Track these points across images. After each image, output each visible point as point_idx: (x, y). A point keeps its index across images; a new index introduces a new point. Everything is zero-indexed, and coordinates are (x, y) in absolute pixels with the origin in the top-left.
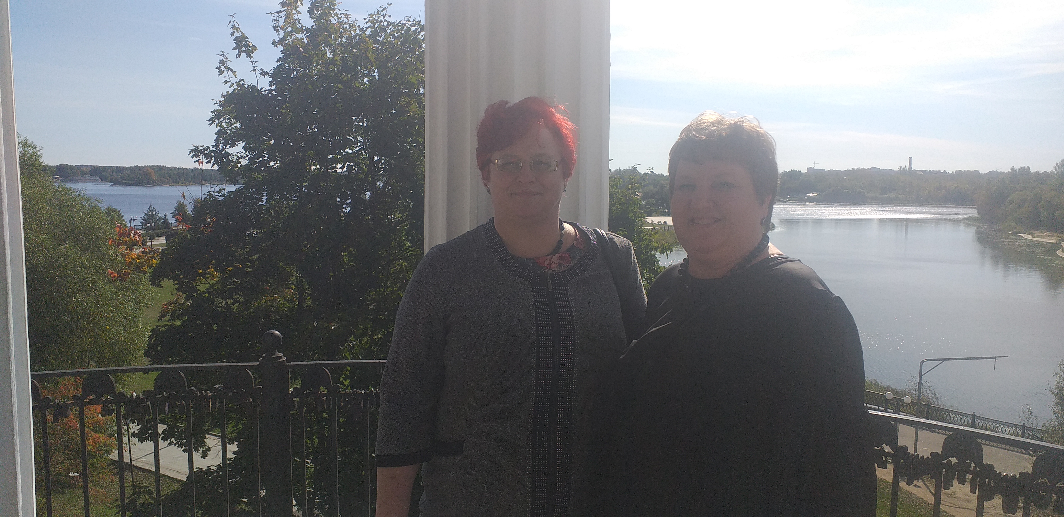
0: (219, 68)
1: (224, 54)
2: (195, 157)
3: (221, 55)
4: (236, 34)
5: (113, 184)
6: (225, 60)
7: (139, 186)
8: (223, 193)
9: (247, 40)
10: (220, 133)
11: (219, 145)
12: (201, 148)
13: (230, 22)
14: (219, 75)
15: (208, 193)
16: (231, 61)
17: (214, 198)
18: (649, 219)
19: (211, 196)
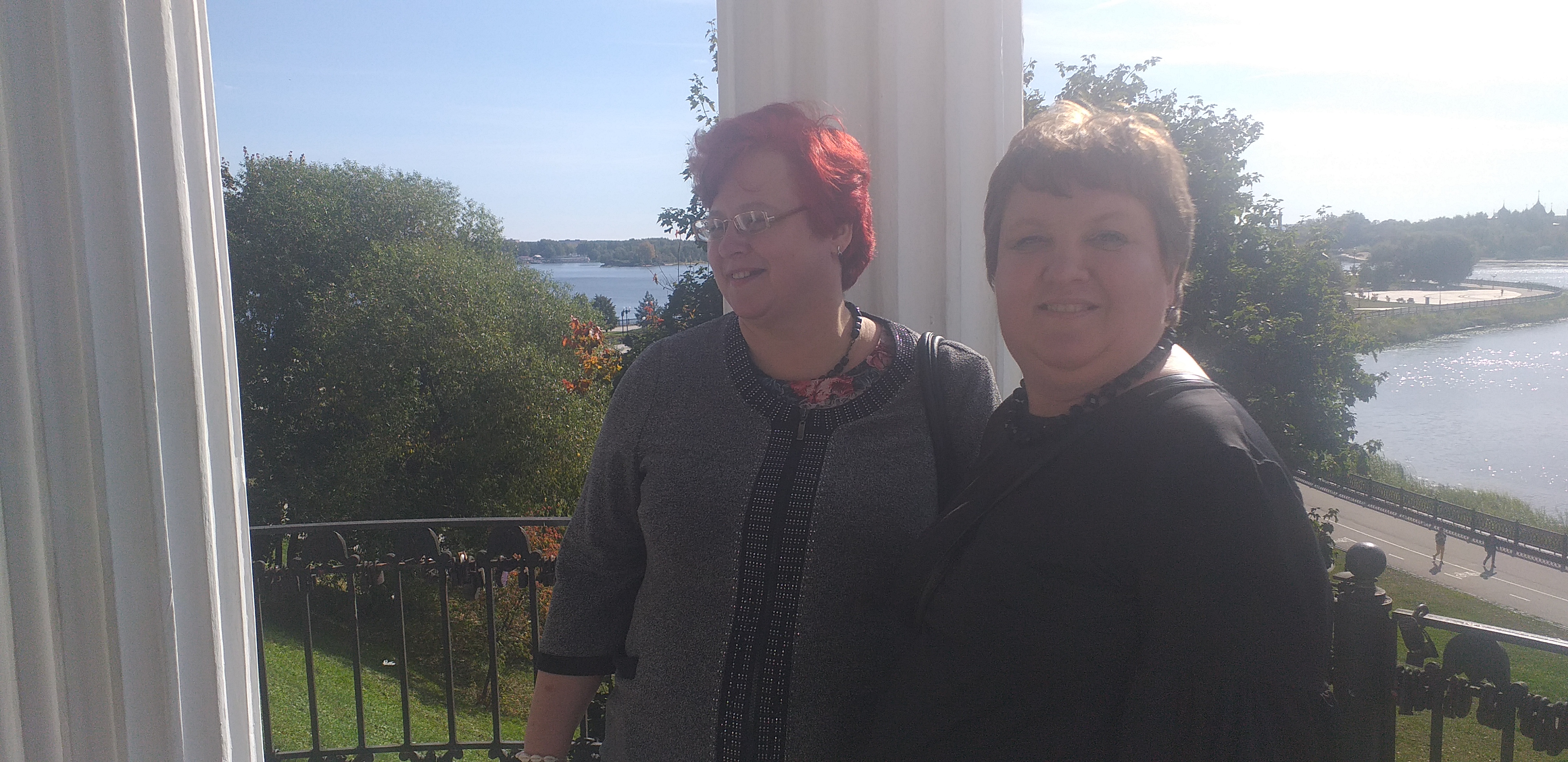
0: (691, 98)
1: (697, 78)
2: (666, 225)
3: (693, 80)
4: (716, 48)
5: (604, 264)
6: (699, 86)
7: (636, 266)
8: (704, 273)
12: (673, 212)
13: (709, 31)
14: (692, 108)
15: (685, 274)
16: (706, 88)
17: (693, 281)
18: (1382, 296)
19: (689, 278)
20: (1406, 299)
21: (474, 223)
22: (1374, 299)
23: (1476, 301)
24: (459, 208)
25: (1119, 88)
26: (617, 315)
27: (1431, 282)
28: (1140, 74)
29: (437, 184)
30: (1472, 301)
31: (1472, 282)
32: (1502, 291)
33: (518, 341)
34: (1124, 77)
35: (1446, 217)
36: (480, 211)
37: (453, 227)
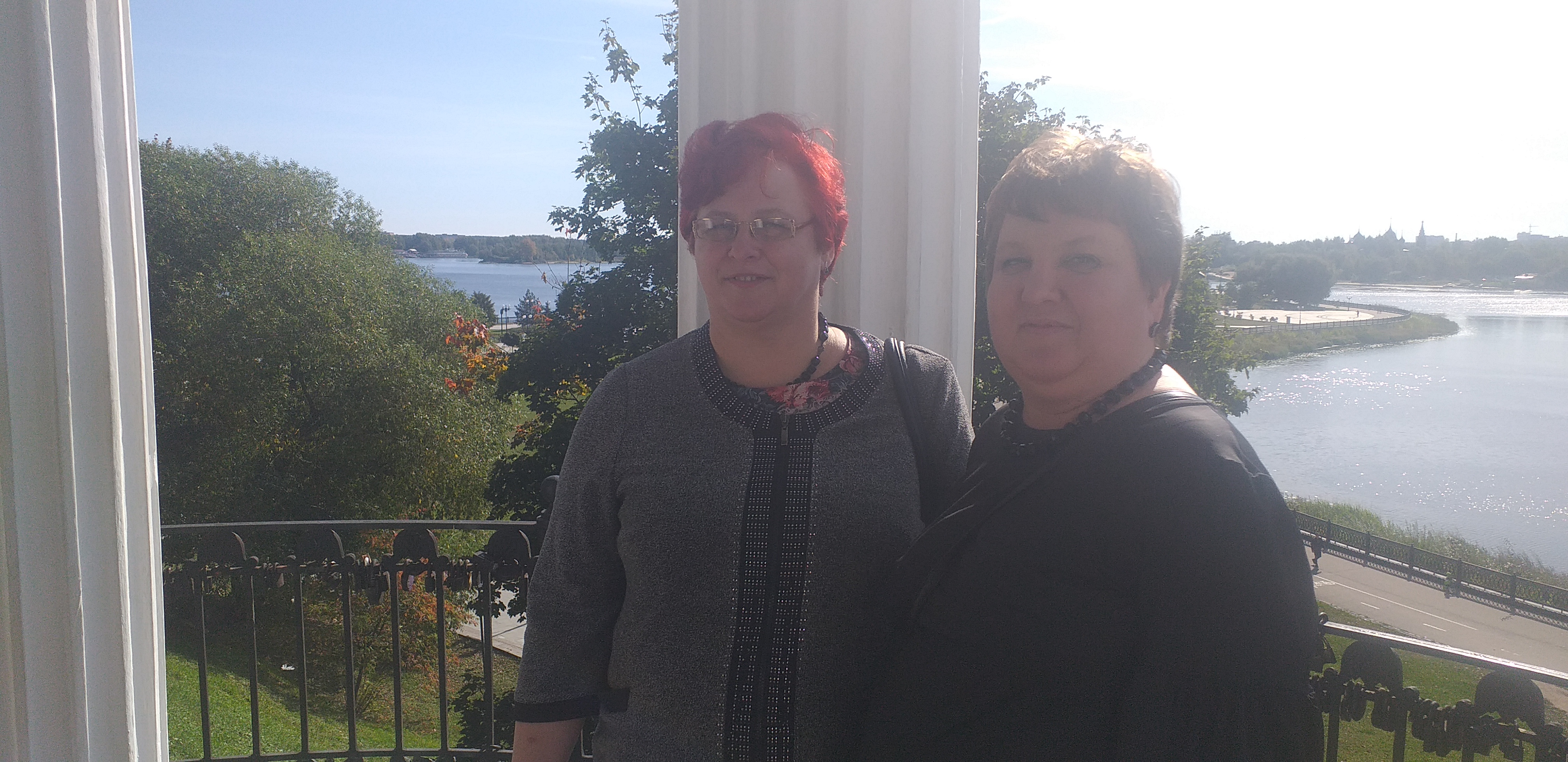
1: (592, 77)
2: (556, 224)
3: (588, 78)
4: (611, 47)
6: (594, 85)
7: (515, 263)
8: (595, 274)
9: (625, 55)
10: (591, 190)
11: (588, 207)
12: (565, 211)
13: (603, 30)
14: (586, 107)
15: (576, 274)
17: (583, 281)
18: (1246, 314)
19: (579, 277)
20: (1268, 318)
21: (351, 215)
22: (1239, 316)
23: (1333, 321)
24: (335, 199)
25: (1010, 105)
26: (495, 313)
27: (1291, 302)
28: (1030, 92)
29: (315, 173)
30: (1329, 321)
31: (1330, 303)
32: (1358, 312)
33: (396, 337)
34: (1015, 95)
35: (1306, 240)
36: (359, 204)
37: (330, 218)
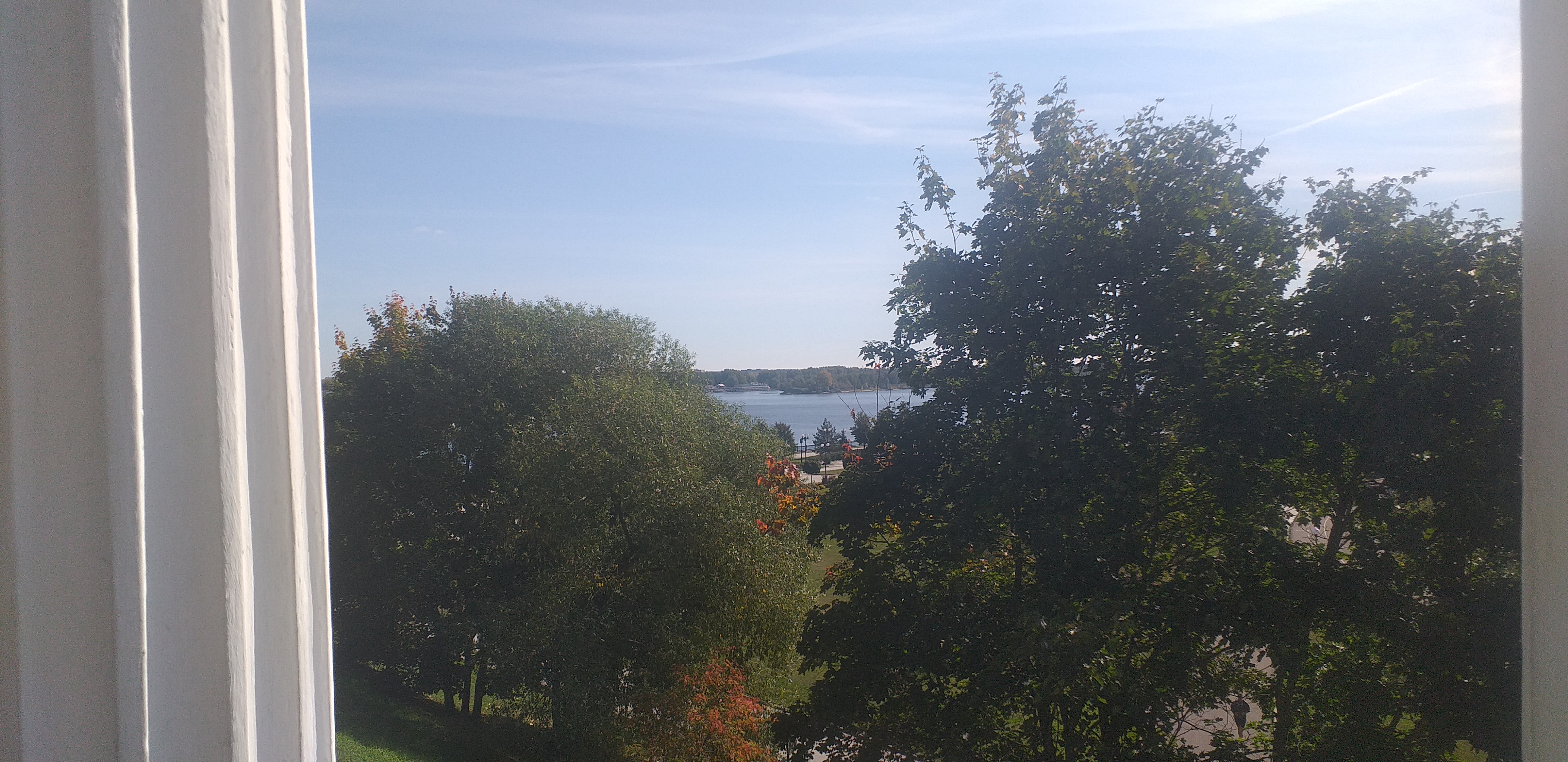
0: (899, 227)
1: (906, 206)
2: (868, 359)
3: (902, 208)
4: (925, 175)
5: (783, 392)
6: (908, 214)
7: (813, 393)
9: (940, 182)
10: (902, 323)
11: (901, 340)
12: (876, 345)
13: (917, 158)
14: (900, 237)
16: (917, 216)
21: (668, 357)
24: (654, 343)
26: (795, 442)
28: (1407, 187)
34: (1390, 191)
36: (675, 347)
37: (648, 362)
